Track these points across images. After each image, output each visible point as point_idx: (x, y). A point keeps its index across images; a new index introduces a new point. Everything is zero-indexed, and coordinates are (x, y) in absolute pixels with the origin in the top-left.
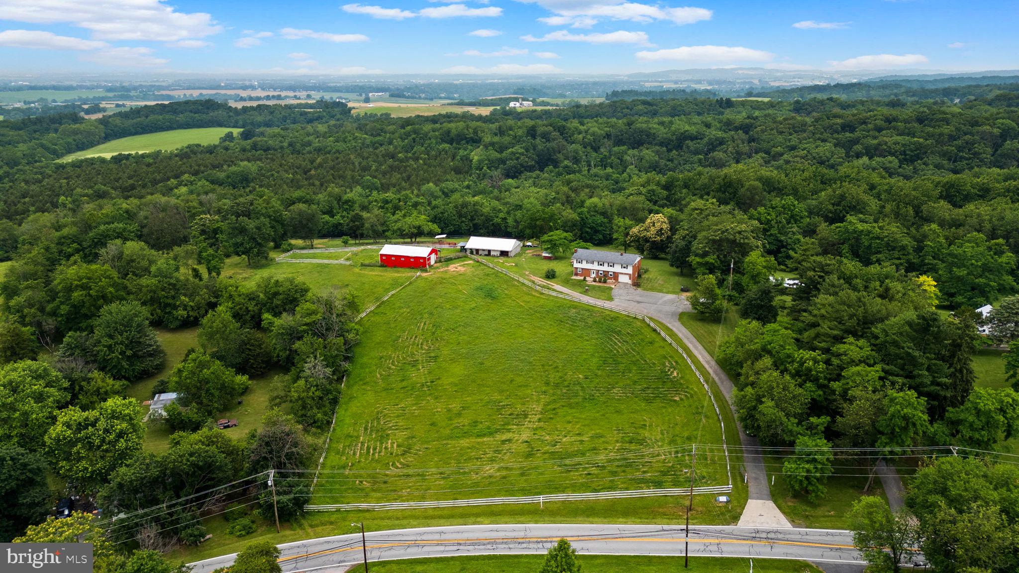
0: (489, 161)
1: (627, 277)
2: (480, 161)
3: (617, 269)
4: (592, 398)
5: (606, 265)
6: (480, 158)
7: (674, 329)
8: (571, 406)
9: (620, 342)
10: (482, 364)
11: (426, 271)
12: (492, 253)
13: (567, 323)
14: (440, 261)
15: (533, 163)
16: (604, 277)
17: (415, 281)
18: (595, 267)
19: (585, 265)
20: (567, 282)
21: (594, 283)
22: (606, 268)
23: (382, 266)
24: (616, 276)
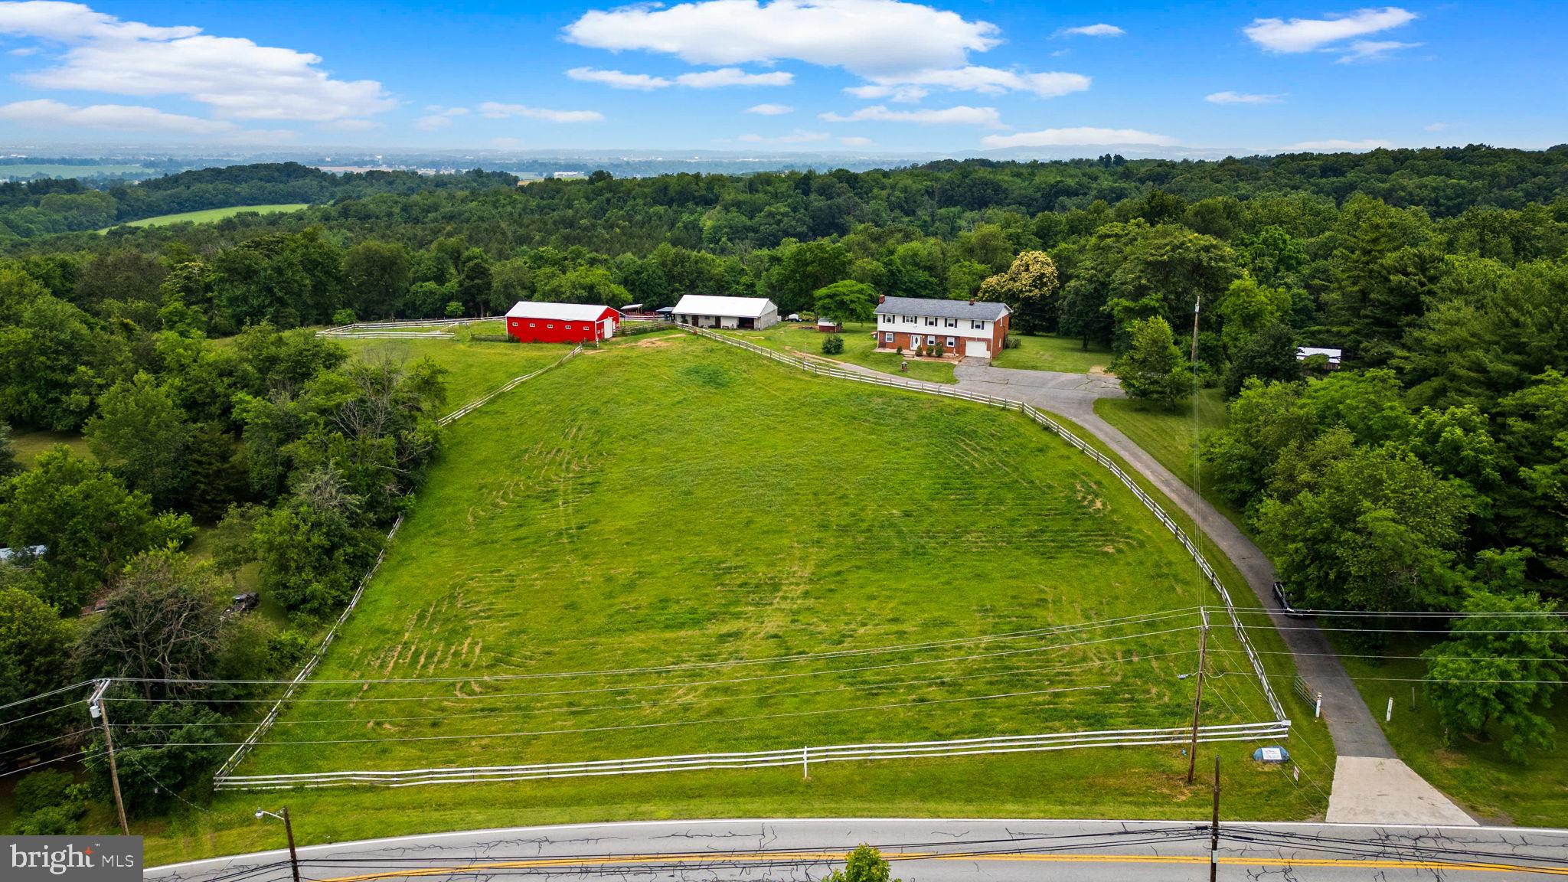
0: (731, 228)
1: (984, 345)
2: (716, 229)
3: (964, 330)
4: (920, 552)
5: (941, 323)
6: (716, 223)
7: (1087, 426)
8: (875, 567)
9: (976, 451)
10: (688, 493)
11: (595, 347)
12: (723, 323)
13: (866, 421)
14: (623, 334)
15: (805, 228)
16: (937, 348)
17: (570, 361)
18: (921, 327)
19: (899, 326)
20: (865, 357)
21: (917, 358)
22: (941, 329)
23: (511, 340)
24: (960, 343)
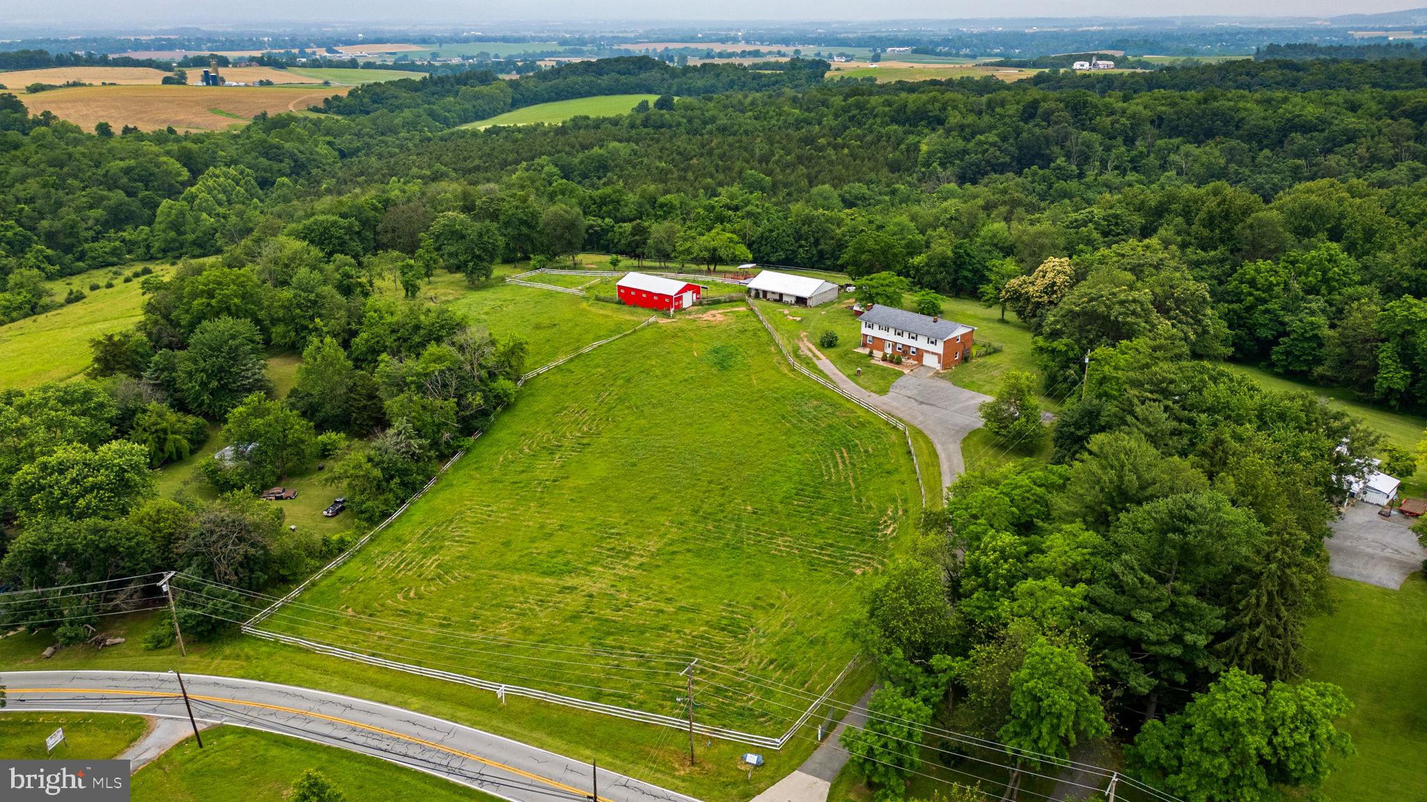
0: (945, 153)
1: (936, 358)
2: (931, 154)
3: (921, 343)
4: (735, 548)
5: (906, 335)
6: (932, 148)
7: (942, 456)
8: (698, 553)
9: (844, 463)
10: (634, 465)
11: (668, 316)
12: (785, 299)
13: (789, 422)
14: (701, 304)
15: (1008, 159)
16: (899, 356)
17: (643, 328)
18: (890, 336)
19: (876, 332)
20: (842, 356)
21: (882, 363)
22: (905, 340)
23: (619, 303)
24: (919, 355)
